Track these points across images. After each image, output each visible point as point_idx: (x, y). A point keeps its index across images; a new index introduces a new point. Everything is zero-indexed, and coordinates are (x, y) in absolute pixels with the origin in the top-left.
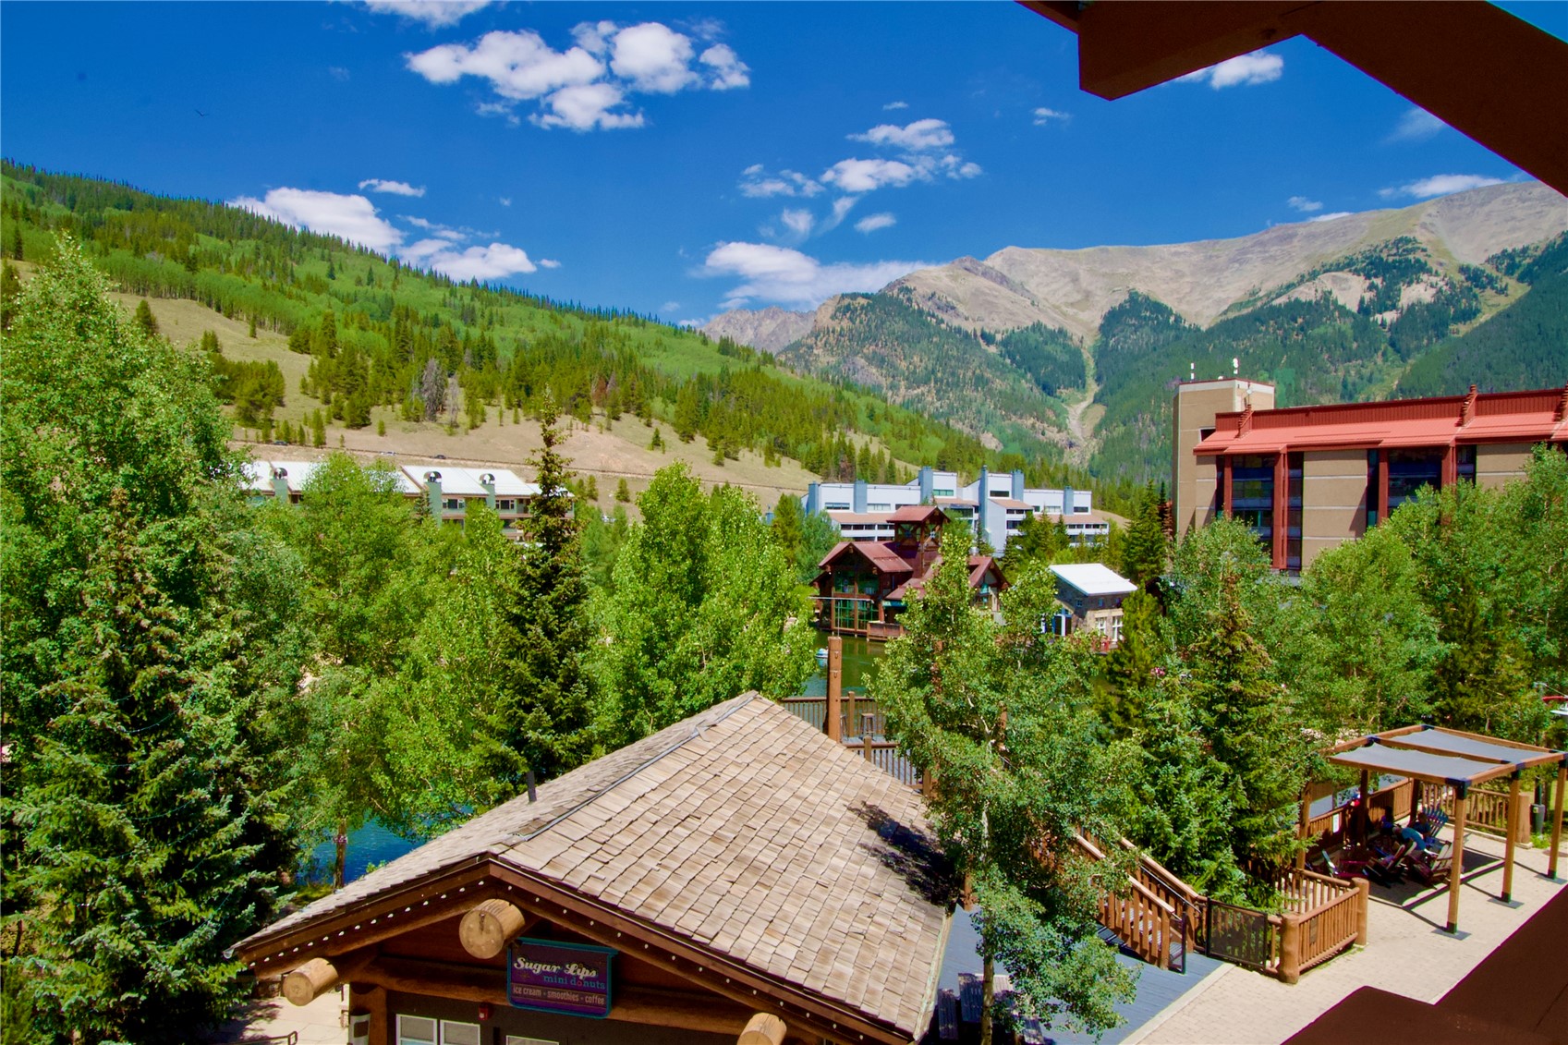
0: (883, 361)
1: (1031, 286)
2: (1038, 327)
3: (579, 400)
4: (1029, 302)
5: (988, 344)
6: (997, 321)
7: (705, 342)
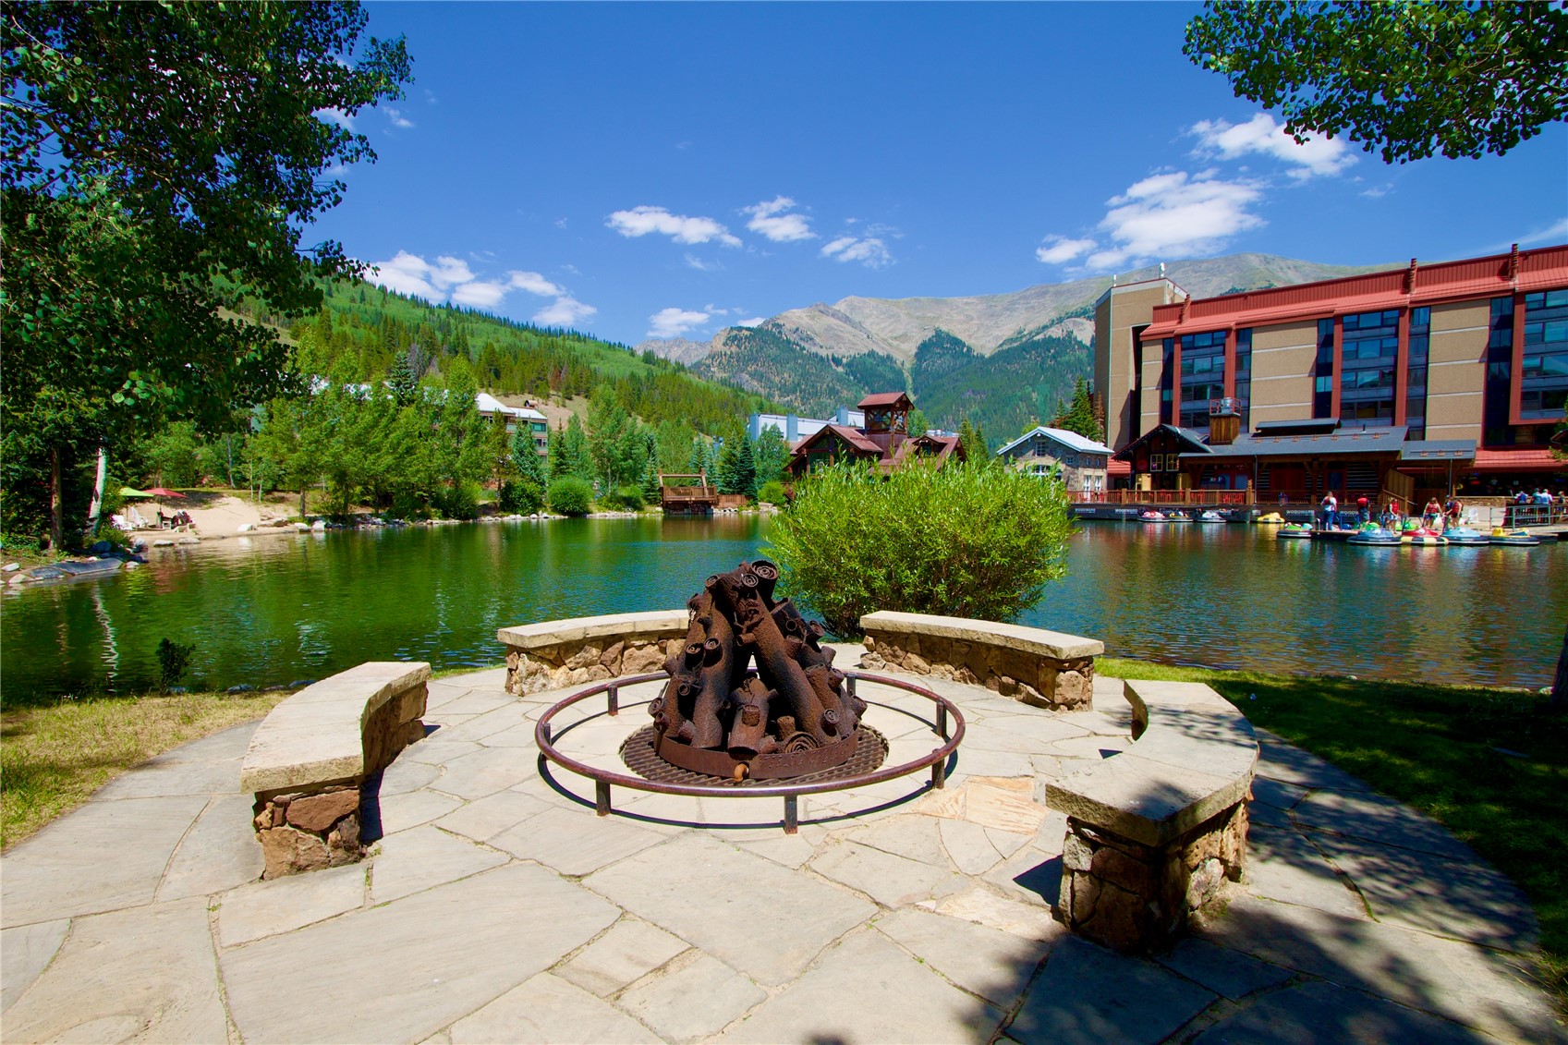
0: (762, 376)
1: (867, 324)
2: (872, 354)
3: (539, 382)
4: (865, 336)
5: (837, 366)
6: (843, 349)
7: (633, 354)
